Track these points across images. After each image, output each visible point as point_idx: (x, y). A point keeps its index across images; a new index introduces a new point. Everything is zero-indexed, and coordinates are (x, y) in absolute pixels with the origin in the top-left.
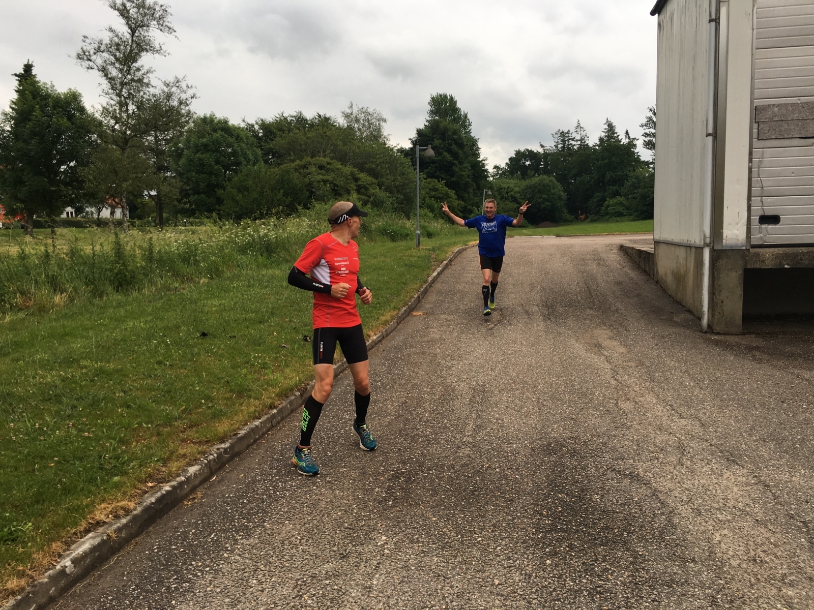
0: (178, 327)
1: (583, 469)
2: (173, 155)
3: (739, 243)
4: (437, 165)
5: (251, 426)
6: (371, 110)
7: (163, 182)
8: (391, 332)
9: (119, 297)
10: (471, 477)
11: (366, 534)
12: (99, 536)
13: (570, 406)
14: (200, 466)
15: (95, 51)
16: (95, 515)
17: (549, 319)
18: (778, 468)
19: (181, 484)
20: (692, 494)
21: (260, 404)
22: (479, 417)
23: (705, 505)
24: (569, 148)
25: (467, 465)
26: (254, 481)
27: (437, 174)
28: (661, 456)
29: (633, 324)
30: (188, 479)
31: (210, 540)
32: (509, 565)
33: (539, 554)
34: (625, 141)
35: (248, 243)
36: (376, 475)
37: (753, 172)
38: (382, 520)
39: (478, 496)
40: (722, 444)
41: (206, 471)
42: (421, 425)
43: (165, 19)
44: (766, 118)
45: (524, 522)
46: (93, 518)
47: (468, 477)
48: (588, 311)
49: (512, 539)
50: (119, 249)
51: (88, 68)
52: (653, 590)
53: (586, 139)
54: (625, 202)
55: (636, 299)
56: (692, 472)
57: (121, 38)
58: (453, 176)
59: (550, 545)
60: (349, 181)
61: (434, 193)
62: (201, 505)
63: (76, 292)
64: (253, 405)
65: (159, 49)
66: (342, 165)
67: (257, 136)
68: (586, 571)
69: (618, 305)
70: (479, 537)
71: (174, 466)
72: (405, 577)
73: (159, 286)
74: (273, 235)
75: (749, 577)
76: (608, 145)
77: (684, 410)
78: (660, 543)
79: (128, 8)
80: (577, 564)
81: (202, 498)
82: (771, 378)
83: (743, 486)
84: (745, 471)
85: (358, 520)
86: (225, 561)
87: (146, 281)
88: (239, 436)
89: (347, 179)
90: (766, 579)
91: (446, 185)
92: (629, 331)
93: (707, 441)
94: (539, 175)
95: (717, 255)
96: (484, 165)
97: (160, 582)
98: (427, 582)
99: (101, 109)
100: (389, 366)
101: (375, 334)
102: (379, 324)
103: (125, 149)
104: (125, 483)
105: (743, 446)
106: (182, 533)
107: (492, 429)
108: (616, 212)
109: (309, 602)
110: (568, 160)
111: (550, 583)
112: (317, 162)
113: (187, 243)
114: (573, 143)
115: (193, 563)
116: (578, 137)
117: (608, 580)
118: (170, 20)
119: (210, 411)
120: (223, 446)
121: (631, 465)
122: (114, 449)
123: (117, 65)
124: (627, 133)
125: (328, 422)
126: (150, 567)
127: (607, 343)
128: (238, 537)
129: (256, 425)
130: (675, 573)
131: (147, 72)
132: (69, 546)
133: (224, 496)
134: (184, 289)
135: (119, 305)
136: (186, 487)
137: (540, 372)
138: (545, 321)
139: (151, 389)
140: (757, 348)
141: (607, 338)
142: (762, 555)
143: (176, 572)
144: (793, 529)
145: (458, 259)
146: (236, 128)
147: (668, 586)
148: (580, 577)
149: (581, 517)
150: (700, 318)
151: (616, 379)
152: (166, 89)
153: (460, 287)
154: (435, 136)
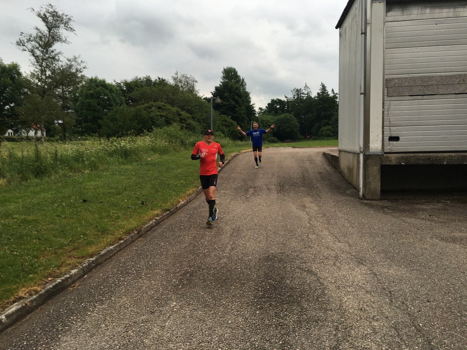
0: (70, 197)
1: (284, 268)
2: (73, 100)
3: (378, 151)
4: (227, 107)
5: (108, 249)
6: (188, 76)
7: (66, 115)
8: (192, 200)
9: (37, 181)
10: (225, 273)
11: (166, 302)
12: (20, 304)
13: (283, 237)
14: (78, 270)
15: (27, 41)
16: (19, 293)
17: (280, 192)
18: (383, 266)
19: (67, 278)
20: (337, 279)
21: (113, 238)
22: (234, 243)
23: (342, 284)
24: (301, 99)
25: (224, 267)
26: (108, 277)
27: (226, 112)
28: (326, 261)
29: (325, 195)
30: (71, 276)
31: (81, 306)
32: (237, 314)
33: (254, 308)
34: (331, 95)
35: (114, 151)
36: (174, 273)
37: (385, 113)
38: (175, 295)
39: (227, 282)
40: (357, 255)
41: (81, 272)
42: (202, 248)
43: (69, 23)
44: (391, 85)
45: (249, 294)
46: (17, 295)
47: (223, 273)
48: (302, 188)
49: (241, 302)
50: (37, 154)
51: (23, 50)
52: (308, 324)
53: (310, 93)
54: (331, 129)
55: (328, 182)
56: (340, 268)
57: (43, 34)
58: (235, 113)
59: (260, 304)
60: (175, 116)
61: (225, 123)
62: (78, 289)
63: (12, 178)
64: (110, 238)
65: (65, 40)
66: (171, 106)
67: (122, 90)
68: (276, 316)
69: (318, 185)
70: (224, 302)
71: (63, 270)
72: (183, 321)
73: (61, 174)
74: (128, 146)
75: (357, 317)
76: (322, 97)
77: (342, 239)
78: (316, 302)
79: (48, 17)
80: (272, 313)
81: (78, 286)
82: (390, 222)
83: (363, 275)
84: (366, 268)
85: (162, 295)
86: (88, 316)
87: (53, 172)
88: (101, 254)
89: (174, 114)
90: (365, 318)
91: (232, 118)
92: (322, 199)
93: (350, 253)
94: (284, 113)
95: (367, 158)
96: (253, 107)
97: (53, 327)
98: (194, 323)
99: (30, 74)
100: (189, 218)
101: (183, 201)
102: (186, 195)
103: (44, 97)
104: (36, 278)
105: (368, 255)
106: (67, 303)
107: (240, 249)
108: (327, 134)
109: (132, 334)
110: (301, 105)
111: (257, 322)
112: (157, 105)
113: (78, 150)
114: (303, 95)
115: (71, 317)
116: (306, 92)
117: (286, 320)
118: (72, 24)
119: (85, 241)
120: (91, 259)
121: (309, 266)
122: (30, 261)
123: (40, 49)
124: (333, 90)
125: (152, 247)
126: (48, 320)
127: (308, 205)
128: (96, 305)
129: (111, 249)
130: (320, 316)
131: (58, 54)
132: (4, 309)
133: (90, 285)
134: (75, 176)
135: (37, 185)
136: (70, 280)
137: (271, 220)
138: (278, 193)
139: (53, 230)
140: (387, 207)
141: (309, 202)
142: (365, 307)
143: (62, 322)
144: (384, 295)
145: (234, 160)
146: (110, 85)
147: (316, 322)
148: (272, 319)
149: (279, 291)
150: (359, 191)
151: (310, 224)
152: (69, 63)
153: (233, 175)
154: (226, 90)
